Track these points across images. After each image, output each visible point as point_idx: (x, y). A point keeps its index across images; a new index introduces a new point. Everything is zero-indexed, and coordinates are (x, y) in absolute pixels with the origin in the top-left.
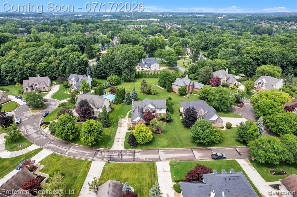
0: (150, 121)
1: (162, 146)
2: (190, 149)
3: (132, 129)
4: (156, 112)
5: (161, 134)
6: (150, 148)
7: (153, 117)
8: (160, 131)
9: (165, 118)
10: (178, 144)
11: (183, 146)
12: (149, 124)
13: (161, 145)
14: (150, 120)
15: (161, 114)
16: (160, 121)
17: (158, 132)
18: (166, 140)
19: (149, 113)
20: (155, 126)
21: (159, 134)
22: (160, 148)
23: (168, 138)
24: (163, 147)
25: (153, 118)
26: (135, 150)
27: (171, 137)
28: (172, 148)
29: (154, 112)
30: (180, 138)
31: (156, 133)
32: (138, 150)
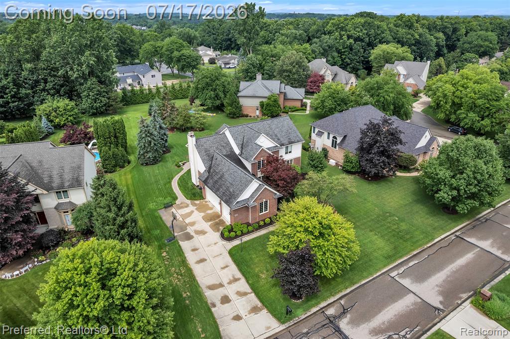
1: (386, 258)
2: (453, 237)
3: (239, 233)
6: (360, 280)
15: (288, 162)
18: (371, 231)
22: (385, 266)
26: (322, 311)
27: (373, 220)
30: (394, 215)
32: (333, 306)
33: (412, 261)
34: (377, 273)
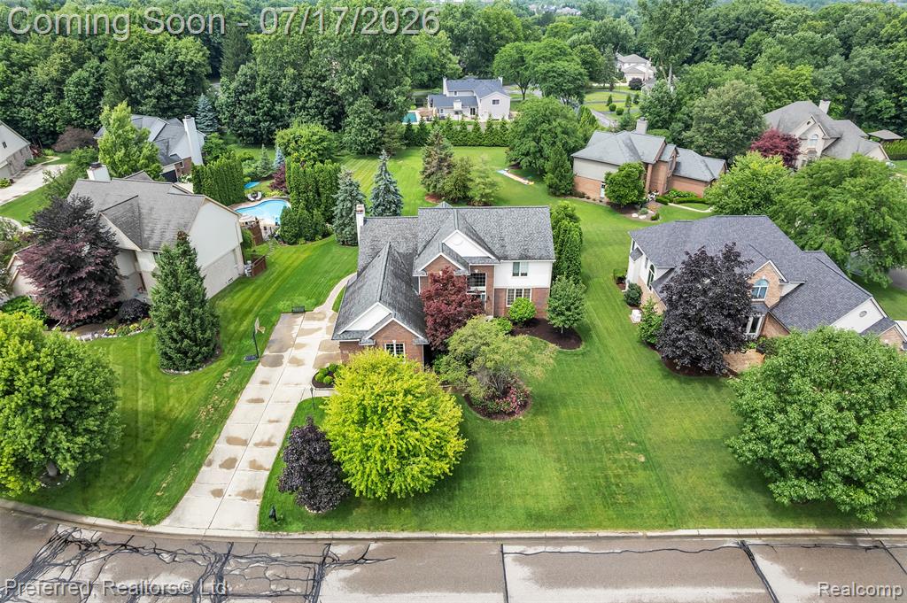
0: (449, 333)
1: (529, 516)
2: (731, 543)
4: (492, 276)
5: (520, 417)
6: (438, 529)
7: (476, 307)
8: (513, 400)
9: (547, 316)
10: (637, 492)
11: (675, 516)
12: (446, 352)
13: (518, 502)
14: (450, 323)
15: (519, 292)
16: (512, 333)
17: (504, 407)
18: (559, 460)
19: (445, 283)
20: (484, 367)
21: (509, 420)
22: (511, 528)
23: (570, 447)
24: (537, 519)
25: (469, 316)
26: (329, 543)
27: (586, 443)
28: (600, 526)
29: (479, 278)
30: (645, 451)
31: (491, 415)
32: (355, 544)
33: (579, 545)
34: (484, 531)
